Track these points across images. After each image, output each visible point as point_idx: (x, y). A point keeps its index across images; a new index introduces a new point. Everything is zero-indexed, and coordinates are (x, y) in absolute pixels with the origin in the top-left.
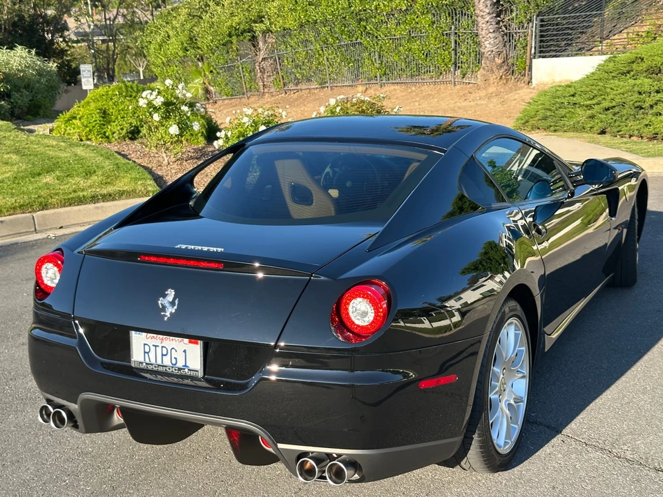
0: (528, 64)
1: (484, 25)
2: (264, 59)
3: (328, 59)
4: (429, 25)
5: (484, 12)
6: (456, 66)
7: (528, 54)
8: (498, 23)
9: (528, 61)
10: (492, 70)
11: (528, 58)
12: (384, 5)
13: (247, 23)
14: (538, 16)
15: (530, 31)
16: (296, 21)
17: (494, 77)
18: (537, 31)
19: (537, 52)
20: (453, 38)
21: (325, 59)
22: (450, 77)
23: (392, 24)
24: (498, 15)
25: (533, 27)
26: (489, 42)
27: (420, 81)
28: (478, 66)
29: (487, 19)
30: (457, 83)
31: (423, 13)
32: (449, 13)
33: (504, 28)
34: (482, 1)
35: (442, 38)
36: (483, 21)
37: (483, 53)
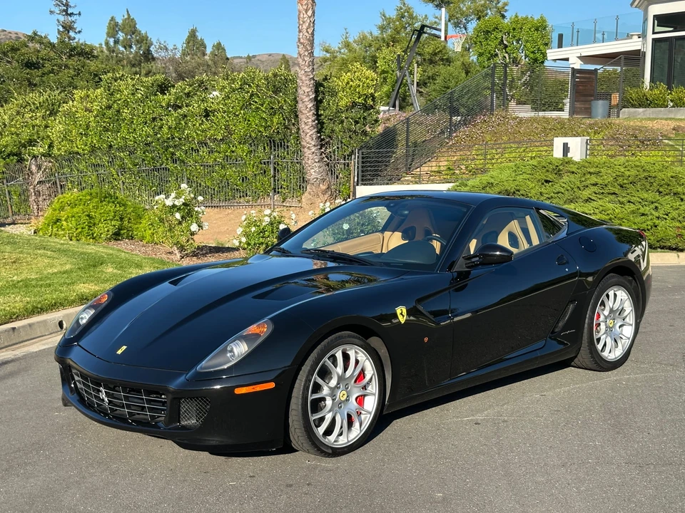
0: (352, 190)
1: (310, 156)
2: (40, 182)
3: (124, 183)
4: (247, 154)
5: (310, 144)
6: (275, 191)
7: (352, 182)
8: (321, 154)
9: (352, 188)
10: (318, 195)
11: (352, 185)
12: (197, 134)
13: (15, 146)
14: (359, 150)
15: (352, 162)
16: (86, 145)
17: (320, 201)
18: (360, 162)
19: (360, 180)
20: (271, 166)
21: (121, 182)
22: (268, 201)
23: (203, 151)
24: (321, 148)
25: (355, 159)
26: (314, 170)
27: (236, 204)
28: (299, 192)
29: (313, 150)
30: (276, 207)
31: (240, 143)
32: (267, 144)
33: (326, 159)
34: (308, 135)
35: (260, 166)
36: (310, 152)
37: (309, 180)
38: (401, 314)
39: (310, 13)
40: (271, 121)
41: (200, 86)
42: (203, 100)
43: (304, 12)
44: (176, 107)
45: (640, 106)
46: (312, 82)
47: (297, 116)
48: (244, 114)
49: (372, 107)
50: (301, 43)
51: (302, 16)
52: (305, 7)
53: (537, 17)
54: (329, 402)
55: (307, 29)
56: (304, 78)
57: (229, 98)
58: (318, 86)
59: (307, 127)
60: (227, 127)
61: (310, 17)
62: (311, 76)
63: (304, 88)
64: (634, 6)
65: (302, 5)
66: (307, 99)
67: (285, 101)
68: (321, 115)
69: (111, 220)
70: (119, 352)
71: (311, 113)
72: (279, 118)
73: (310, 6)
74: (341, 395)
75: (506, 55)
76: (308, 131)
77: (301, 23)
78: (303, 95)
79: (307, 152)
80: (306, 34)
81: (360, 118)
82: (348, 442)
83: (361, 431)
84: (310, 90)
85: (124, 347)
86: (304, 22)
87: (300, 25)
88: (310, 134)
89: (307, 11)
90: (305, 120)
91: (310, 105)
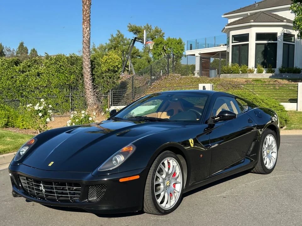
1: (89, 93)
4: (58, 93)
5: (89, 87)
6: (72, 110)
7: (109, 104)
8: (94, 92)
10: (93, 111)
11: (109, 106)
12: (34, 84)
14: (112, 90)
15: (109, 96)
18: (112, 95)
19: (112, 103)
20: (70, 98)
22: (69, 114)
23: (37, 92)
24: (94, 90)
25: (110, 94)
26: (91, 99)
27: (53, 116)
29: (90, 90)
31: (55, 88)
32: (68, 88)
33: (96, 95)
34: (88, 83)
35: (65, 98)
36: (89, 91)
37: (89, 104)
38: (191, 142)
39: (88, 29)
40: (70, 77)
41: (35, 62)
42: (36, 69)
43: (85, 29)
44: (23, 72)
45: (228, 73)
46: (90, 60)
47: (82, 75)
48: (57, 75)
49: (117, 71)
50: (84, 42)
51: (84, 30)
52: (86, 27)
53: (178, 39)
54: (162, 187)
55: (87, 36)
56: (86, 58)
57: (49, 67)
58: (92, 62)
59: (87, 80)
60: (48, 80)
61: (88, 31)
62: (89, 57)
63: (86, 63)
64: (223, 32)
65: (84, 25)
66: (87, 67)
67: (77, 68)
68: (94, 74)
69: (3, 118)
70: (50, 165)
71: (89, 74)
72: (74, 76)
73: (88, 26)
74: (167, 183)
75: (166, 54)
76: (88, 82)
77: (84, 33)
78: (86, 65)
79: (88, 92)
80: (87, 39)
81: (112, 76)
82: (171, 207)
83: (175, 202)
84: (89, 63)
85: (52, 163)
86: (85, 33)
87: (84, 34)
88: (89, 83)
89: (87, 28)
90: (86, 77)
91: (89, 70)
